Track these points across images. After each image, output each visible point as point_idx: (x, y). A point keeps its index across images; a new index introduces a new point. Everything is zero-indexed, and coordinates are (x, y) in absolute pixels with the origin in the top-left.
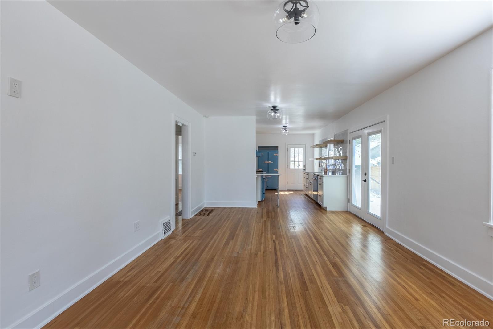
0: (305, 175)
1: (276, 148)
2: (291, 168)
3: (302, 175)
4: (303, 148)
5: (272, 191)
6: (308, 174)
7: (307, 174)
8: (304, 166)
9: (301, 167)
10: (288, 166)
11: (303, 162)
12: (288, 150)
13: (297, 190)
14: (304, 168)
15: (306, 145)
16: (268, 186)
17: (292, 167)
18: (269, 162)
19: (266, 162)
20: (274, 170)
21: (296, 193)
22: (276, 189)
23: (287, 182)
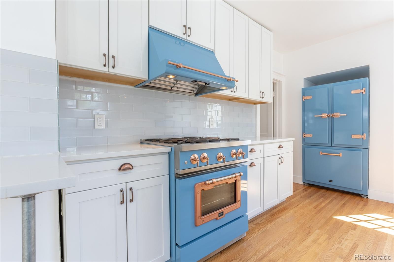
18: (333, 115)
19: (323, 116)
20: (353, 137)
22: (359, 194)
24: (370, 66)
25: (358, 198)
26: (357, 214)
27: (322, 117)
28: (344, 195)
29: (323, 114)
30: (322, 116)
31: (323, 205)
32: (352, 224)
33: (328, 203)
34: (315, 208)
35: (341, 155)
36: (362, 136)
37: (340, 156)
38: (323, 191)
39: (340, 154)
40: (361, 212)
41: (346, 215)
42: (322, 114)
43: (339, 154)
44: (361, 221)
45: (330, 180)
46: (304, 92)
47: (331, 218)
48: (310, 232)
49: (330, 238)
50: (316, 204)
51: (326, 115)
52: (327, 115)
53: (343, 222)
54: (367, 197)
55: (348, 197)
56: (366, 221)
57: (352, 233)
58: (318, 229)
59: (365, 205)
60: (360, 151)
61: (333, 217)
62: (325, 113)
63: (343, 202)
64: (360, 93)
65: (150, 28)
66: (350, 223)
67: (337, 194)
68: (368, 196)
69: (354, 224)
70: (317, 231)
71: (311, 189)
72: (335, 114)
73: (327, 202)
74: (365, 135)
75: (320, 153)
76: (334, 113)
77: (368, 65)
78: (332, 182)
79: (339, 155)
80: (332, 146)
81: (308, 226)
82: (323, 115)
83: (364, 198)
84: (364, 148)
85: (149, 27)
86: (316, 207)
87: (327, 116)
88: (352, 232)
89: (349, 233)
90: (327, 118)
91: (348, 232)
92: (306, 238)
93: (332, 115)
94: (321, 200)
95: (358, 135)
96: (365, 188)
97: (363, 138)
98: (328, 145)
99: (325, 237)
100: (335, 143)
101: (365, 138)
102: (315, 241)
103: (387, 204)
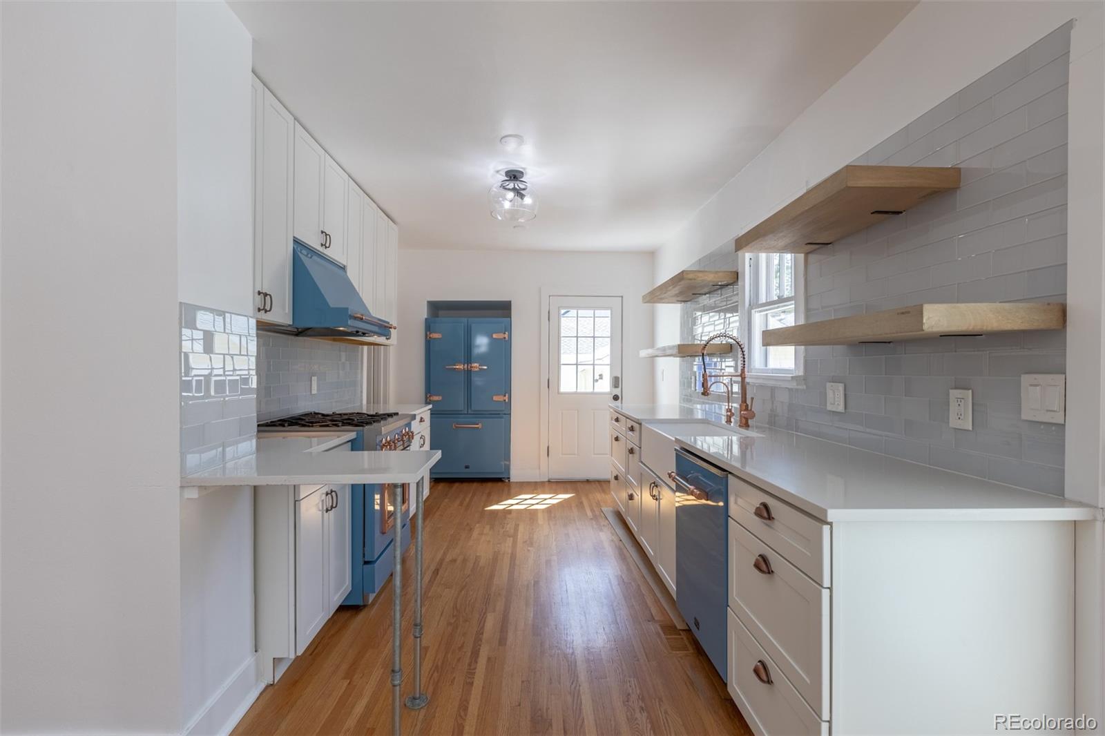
0: (623, 427)
1: (502, 309)
2: (563, 389)
3: (605, 428)
4: (611, 309)
6: (636, 426)
7: (632, 429)
8: (616, 382)
9: (605, 386)
10: (551, 383)
11: (612, 365)
12: (552, 319)
13: (588, 481)
14: (617, 391)
15: (622, 297)
16: (467, 467)
17: (567, 383)
18: (471, 367)
19: (457, 367)
20: (494, 399)
21: (581, 503)
22: (501, 478)
23: (548, 448)
24: (512, 302)
25: (500, 484)
26: (506, 500)
28: (484, 484)
29: (457, 364)
30: (454, 367)
31: (467, 500)
35: (479, 426)
37: (479, 428)
38: (457, 485)
39: (479, 424)
40: (509, 497)
41: (497, 503)
42: (455, 365)
43: (477, 424)
44: (512, 505)
46: (429, 327)
47: (483, 511)
50: (458, 502)
52: (462, 366)
53: (497, 511)
54: (509, 481)
55: (490, 485)
56: (517, 504)
58: (478, 522)
59: (509, 490)
60: (502, 418)
61: (486, 509)
62: (460, 363)
64: (502, 338)
65: (296, 241)
66: (504, 509)
67: (475, 485)
68: (510, 478)
69: (507, 509)
70: (477, 525)
71: (441, 486)
72: (473, 365)
73: (470, 495)
74: (507, 395)
75: (454, 426)
76: (471, 364)
77: (509, 300)
78: (469, 468)
79: (477, 426)
80: (469, 413)
81: (466, 523)
83: (505, 482)
84: (505, 414)
85: (294, 240)
86: (461, 504)
87: (462, 368)
88: (509, 516)
89: (506, 518)
90: (462, 371)
93: (469, 367)
94: (462, 495)
95: (499, 397)
96: (508, 468)
97: (505, 400)
98: (462, 412)
99: (488, 527)
100: (473, 409)
101: (507, 400)
102: (481, 534)
103: (529, 483)
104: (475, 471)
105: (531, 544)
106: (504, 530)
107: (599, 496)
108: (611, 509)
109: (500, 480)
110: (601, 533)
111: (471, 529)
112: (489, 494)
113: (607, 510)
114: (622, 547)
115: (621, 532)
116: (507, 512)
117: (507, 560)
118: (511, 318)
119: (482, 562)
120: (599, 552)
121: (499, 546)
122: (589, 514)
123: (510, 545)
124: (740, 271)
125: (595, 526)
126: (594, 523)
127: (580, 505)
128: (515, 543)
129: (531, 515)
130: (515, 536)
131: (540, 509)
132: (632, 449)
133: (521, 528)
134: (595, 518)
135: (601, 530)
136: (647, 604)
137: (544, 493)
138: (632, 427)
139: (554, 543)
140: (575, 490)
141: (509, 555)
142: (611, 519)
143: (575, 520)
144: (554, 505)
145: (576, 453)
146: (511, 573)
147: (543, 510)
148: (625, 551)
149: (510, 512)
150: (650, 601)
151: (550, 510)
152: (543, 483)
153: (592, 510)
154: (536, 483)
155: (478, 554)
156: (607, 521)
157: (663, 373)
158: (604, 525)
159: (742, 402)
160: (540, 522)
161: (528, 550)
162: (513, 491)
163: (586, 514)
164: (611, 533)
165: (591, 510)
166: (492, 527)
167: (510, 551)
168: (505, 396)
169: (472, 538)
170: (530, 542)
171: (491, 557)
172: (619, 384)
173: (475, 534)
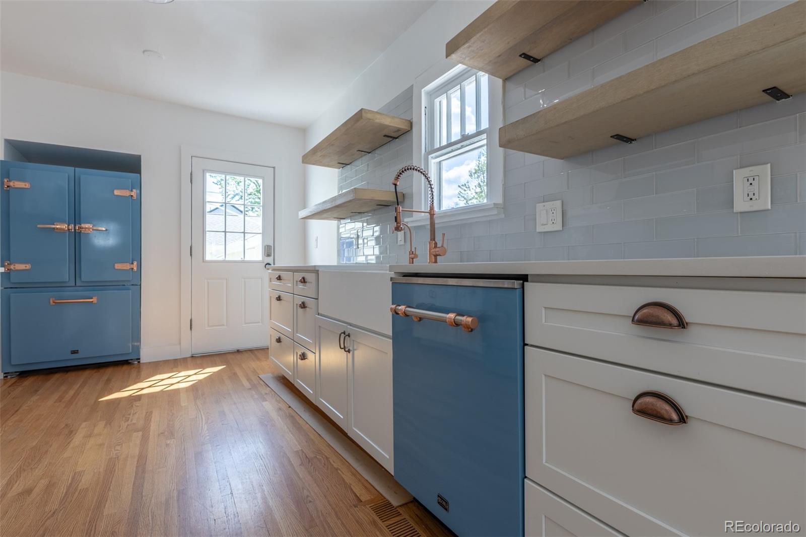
0: (288, 283)
2: (208, 257)
3: (263, 290)
4: (262, 177)
5: (71, 376)
6: (310, 276)
7: (303, 281)
8: (269, 251)
9: (256, 255)
10: (195, 250)
11: (263, 235)
12: (195, 182)
13: (238, 351)
14: (269, 259)
15: (274, 168)
16: (75, 352)
17: (213, 251)
18: (79, 228)
19: (58, 227)
20: (116, 267)
21: (235, 374)
22: (127, 361)
23: (191, 320)
24: (142, 157)
25: (124, 367)
26: (133, 385)
27: (54, 228)
28: (102, 371)
29: (58, 223)
30: (54, 226)
31: (71, 393)
32: (133, 396)
33: (79, 387)
34: (60, 402)
35: (94, 300)
36: (131, 265)
37: (94, 302)
38: (57, 376)
39: (94, 297)
40: (138, 380)
41: (119, 390)
42: (55, 224)
43: (92, 298)
44: (142, 389)
45: (74, 351)
46: (7, 171)
47: (97, 403)
48: (72, 431)
49: (111, 422)
50: (56, 396)
51: (65, 226)
52: (67, 226)
53: (119, 400)
54: (139, 362)
55: (110, 370)
56: (149, 387)
57: (137, 405)
58: (84, 421)
59: (139, 372)
60: (129, 289)
61: (100, 400)
62: (63, 222)
63: (105, 378)
64: (127, 196)
67: (87, 373)
68: (139, 359)
69: (136, 395)
72: (83, 225)
73: (76, 387)
74: (135, 263)
75: (51, 301)
76: (80, 225)
77: (138, 155)
78: (77, 353)
79: (91, 300)
80: (77, 285)
81: (64, 426)
82: (57, 225)
83: (134, 364)
84: (133, 285)
86: (60, 399)
87: (67, 229)
88: (138, 403)
89: (134, 406)
90: (66, 232)
91: (132, 406)
92: (70, 440)
93: (77, 228)
94: (63, 388)
95: (125, 264)
96: (137, 349)
97: (133, 269)
98: (68, 285)
99: (102, 424)
100: (83, 279)
101: (135, 269)
102: (89, 436)
103: (166, 362)
104: (88, 354)
105: (172, 434)
106: (129, 422)
107: (254, 364)
108: (272, 375)
109: (126, 363)
110: (264, 403)
111: (71, 432)
112: (108, 381)
113: (267, 377)
114: (294, 414)
115: (287, 397)
116: (135, 399)
117: (130, 469)
118: (140, 174)
119: (86, 481)
120: (267, 425)
121: (118, 448)
122: (246, 384)
123: (138, 442)
124: (414, 120)
125: (256, 396)
126: (254, 392)
127: (234, 377)
128: (145, 440)
129: (171, 397)
130: (145, 430)
131: (183, 389)
132: (303, 303)
133: (156, 417)
134: (254, 387)
135: (265, 400)
136: (344, 480)
137: (188, 369)
138: (304, 278)
139: (205, 428)
140: (226, 362)
141: (136, 460)
142: (275, 386)
143: (230, 394)
144: (200, 381)
145: (225, 324)
146: (138, 488)
147: (187, 389)
148: (297, 418)
149: (139, 398)
150: (348, 478)
151: (195, 389)
152: (184, 360)
153: (249, 380)
154: (175, 361)
155: (79, 469)
156: (268, 388)
157: (317, 240)
158: (266, 394)
159: (431, 240)
160: (184, 404)
161: (167, 445)
162: (143, 373)
163: (243, 385)
164: (277, 401)
165: (247, 380)
166: (109, 422)
167: (137, 452)
168: (132, 264)
169: (71, 445)
170: (170, 433)
171: (102, 470)
172: (271, 254)
173: (77, 439)
